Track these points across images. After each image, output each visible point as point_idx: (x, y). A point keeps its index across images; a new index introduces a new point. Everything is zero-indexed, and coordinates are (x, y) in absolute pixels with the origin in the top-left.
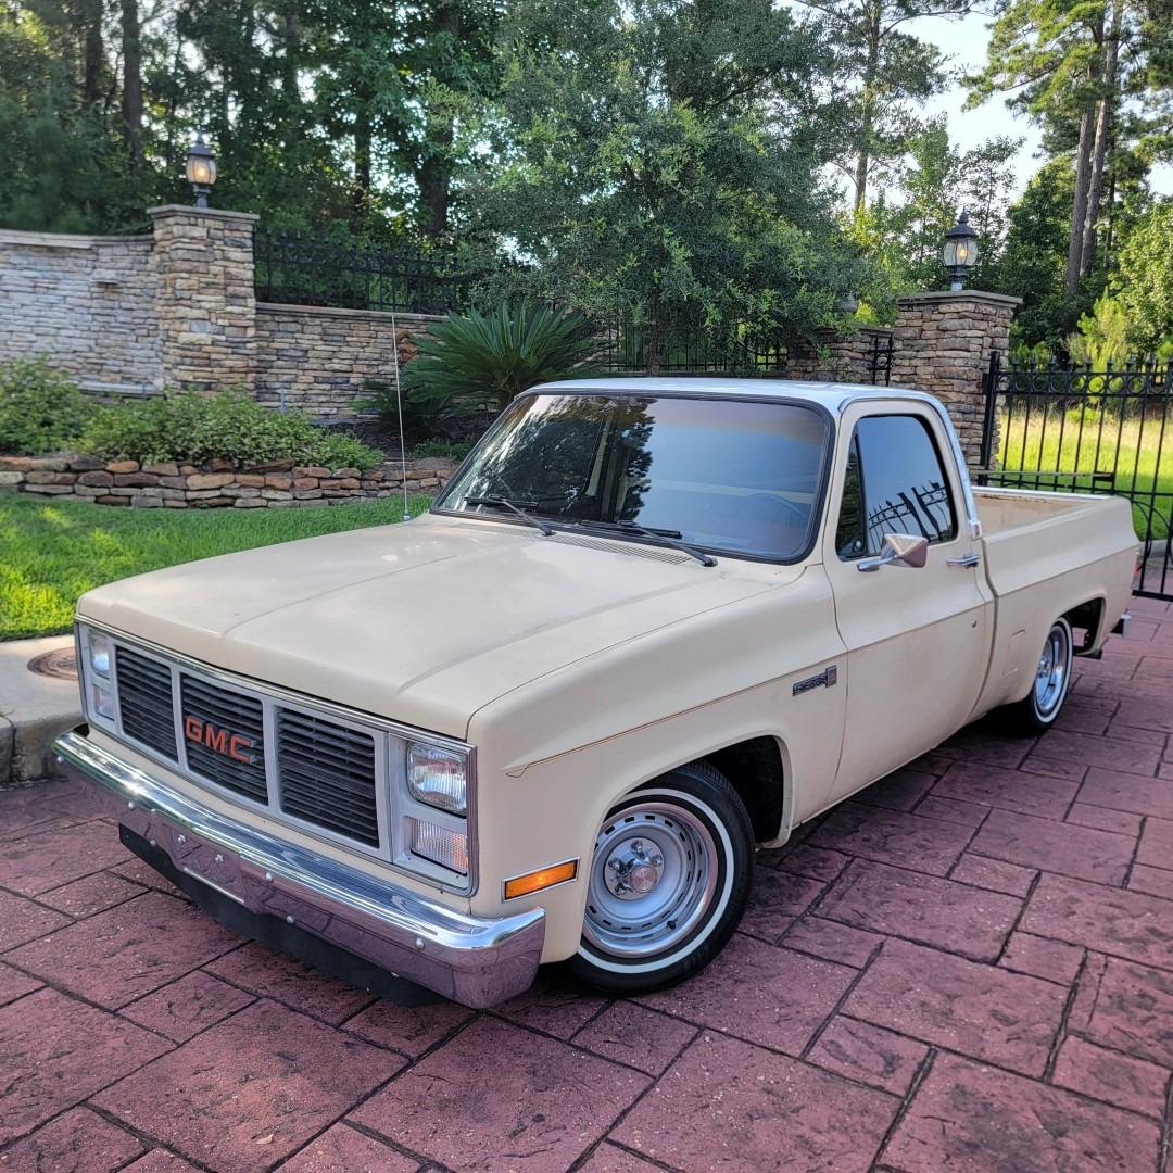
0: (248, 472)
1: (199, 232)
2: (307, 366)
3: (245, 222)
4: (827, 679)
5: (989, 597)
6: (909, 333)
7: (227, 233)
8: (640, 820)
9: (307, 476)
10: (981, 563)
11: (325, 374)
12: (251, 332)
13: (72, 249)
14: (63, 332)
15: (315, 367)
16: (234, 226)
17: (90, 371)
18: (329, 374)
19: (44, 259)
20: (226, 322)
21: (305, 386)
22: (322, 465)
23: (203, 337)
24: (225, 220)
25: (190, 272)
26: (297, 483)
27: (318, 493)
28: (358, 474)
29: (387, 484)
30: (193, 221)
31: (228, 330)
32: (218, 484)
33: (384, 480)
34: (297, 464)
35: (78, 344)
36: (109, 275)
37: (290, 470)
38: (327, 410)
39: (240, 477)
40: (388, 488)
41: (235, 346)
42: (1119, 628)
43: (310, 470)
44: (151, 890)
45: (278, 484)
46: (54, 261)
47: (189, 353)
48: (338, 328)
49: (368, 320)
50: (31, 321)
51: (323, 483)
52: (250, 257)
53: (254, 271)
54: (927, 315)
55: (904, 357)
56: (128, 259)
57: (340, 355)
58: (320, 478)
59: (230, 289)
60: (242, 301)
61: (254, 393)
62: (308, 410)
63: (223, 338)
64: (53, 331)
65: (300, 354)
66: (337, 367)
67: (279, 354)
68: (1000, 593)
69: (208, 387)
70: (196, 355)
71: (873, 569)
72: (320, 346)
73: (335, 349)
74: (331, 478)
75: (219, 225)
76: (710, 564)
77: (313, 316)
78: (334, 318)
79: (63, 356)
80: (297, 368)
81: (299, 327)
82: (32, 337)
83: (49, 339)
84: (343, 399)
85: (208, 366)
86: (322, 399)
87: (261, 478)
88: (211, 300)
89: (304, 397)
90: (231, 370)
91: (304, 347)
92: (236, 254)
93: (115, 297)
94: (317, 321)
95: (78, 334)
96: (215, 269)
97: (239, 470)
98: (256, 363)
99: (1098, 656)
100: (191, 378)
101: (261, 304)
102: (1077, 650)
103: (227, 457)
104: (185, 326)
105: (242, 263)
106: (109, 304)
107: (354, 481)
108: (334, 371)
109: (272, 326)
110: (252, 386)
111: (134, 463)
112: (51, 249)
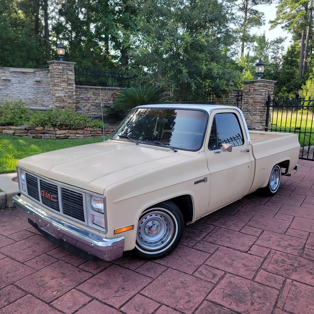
0: (72, 130)
1: (60, 67)
2: (89, 102)
3: (72, 64)
4: (204, 180)
5: (253, 159)
6: (246, 91)
7: (68, 67)
8: (154, 216)
9: (87, 130)
10: (251, 151)
11: (94, 104)
12: (74, 93)
13: (29, 72)
14: (27, 94)
15: (91, 102)
16: (69, 66)
17: (34, 104)
18: (95, 104)
19: (22, 75)
20: (68, 91)
21: (89, 107)
22: (92, 128)
23: (61, 94)
24: (67, 64)
25: (58, 78)
26: (85, 132)
27: (91, 135)
28: (101, 130)
29: (109, 132)
30: (59, 64)
31: (69, 93)
32: (64, 133)
33: (108, 131)
34: (85, 127)
35: (31, 97)
36: (38, 79)
37: (83, 129)
38: (95, 113)
39: (70, 131)
40: (109, 133)
41: (70, 97)
42: (296, 168)
43: (88, 129)
44: (36, 234)
45: (80, 133)
46: (24, 75)
47: (58, 99)
48: (97, 92)
49: (105, 89)
50: (18, 91)
51: (92, 132)
52: (74, 73)
53: (75, 77)
54: (251, 86)
55: (245, 97)
56: (43, 75)
57: (98, 99)
58: (91, 131)
59: (69, 82)
60: (72, 85)
61: (75, 109)
62: (90, 113)
63: (67, 95)
64: (24, 94)
65: (87, 99)
66: (97, 102)
67: (82, 99)
68: (256, 159)
69: (63, 108)
70: (60, 99)
71: (219, 152)
72: (93, 96)
73: (97, 97)
74: (94, 131)
75: (66, 65)
76: (176, 151)
77: (91, 89)
78: (96, 89)
79: (27, 100)
80: (87, 102)
81: (87, 92)
82: (19, 95)
83: (24, 96)
84: (99, 110)
85: (63, 102)
86: (93, 110)
87: (75, 131)
88: (64, 85)
89: (89, 110)
90: (69, 103)
91: (89, 97)
92: (70, 73)
93: (39, 84)
94: (92, 90)
95: (31, 94)
96: (65, 77)
97: (70, 129)
98: (75, 101)
99: (290, 175)
100: (59, 105)
101: (77, 86)
102: (283, 174)
103: (66, 126)
104: (57, 92)
105: (72, 75)
106: (38, 86)
107: (100, 132)
108: (97, 103)
109: (80, 91)
110: (75, 107)
111: (42, 128)
112: (24, 72)
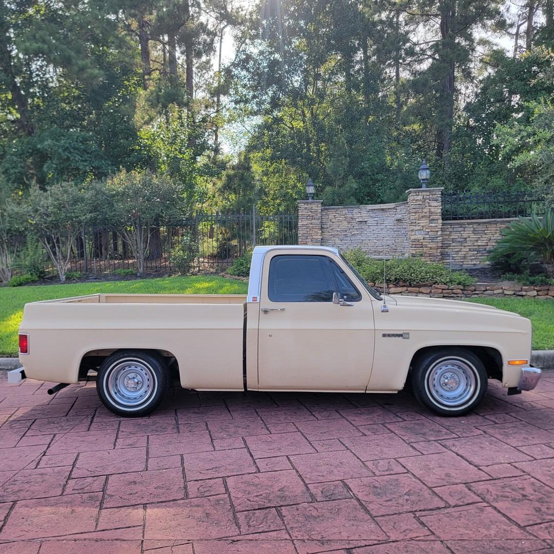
0: (414, 287)
1: (420, 197)
2: (466, 244)
3: (438, 191)
7: (431, 196)
9: (437, 288)
11: (474, 247)
12: (439, 233)
13: (389, 209)
14: (385, 239)
15: (469, 244)
16: (434, 193)
17: (392, 252)
18: (476, 247)
19: (381, 213)
20: (429, 230)
21: (465, 253)
22: (444, 284)
23: (420, 237)
24: (430, 191)
25: (415, 213)
26: (432, 291)
27: (442, 295)
28: (462, 288)
29: (476, 292)
30: (417, 194)
31: (430, 233)
32: (400, 291)
33: (475, 290)
34: (435, 283)
35: (389, 242)
36: (399, 216)
37: (431, 286)
38: (475, 262)
39: (409, 289)
40: (477, 294)
41: (432, 239)
43: (438, 286)
45: (424, 292)
46: (383, 214)
47: (414, 243)
48: (481, 228)
49: (496, 223)
50: (375, 236)
51: (444, 291)
52: (440, 204)
53: (442, 209)
56: (405, 210)
57: (481, 239)
58: (443, 289)
59: (431, 217)
60: (436, 221)
61: (440, 257)
62: (466, 263)
63: (428, 236)
64: (382, 238)
65: (462, 240)
66: (480, 244)
67: (453, 240)
69: (421, 255)
70: (417, 244)
72: (472, 236)
73: (480, 236)
74: (448, 289)
75: (428, 193)
77: (468, 224)
78: (479, 224)
79: (384, 247)
80: (461, 246)
81: (463, 229)
82: (376, 241)
83: (381, 241)
84: (482, 257)
85: (422, 247)
86: (473, 258)
87: (418, 289)
88: (424, 222)
89: (465, 257)
90: (431, 248)
91: (465, 237)
92: (434, 204)
93: (401, 224)
94: (471, 226)
95: (389, 239)
96: (425, 210)
97: (410, 286)
98: (441, 245)
100: (414, 253)
101: (445, 222)
103: (405, 281)
104: (413, 233)
105: (437, 208)
106: (399, 227)
107: (459, 290)
108: (479, 246)
109: (451, 230)
110: (439, 254)
111: (372, 283)
112: (383, 210)
